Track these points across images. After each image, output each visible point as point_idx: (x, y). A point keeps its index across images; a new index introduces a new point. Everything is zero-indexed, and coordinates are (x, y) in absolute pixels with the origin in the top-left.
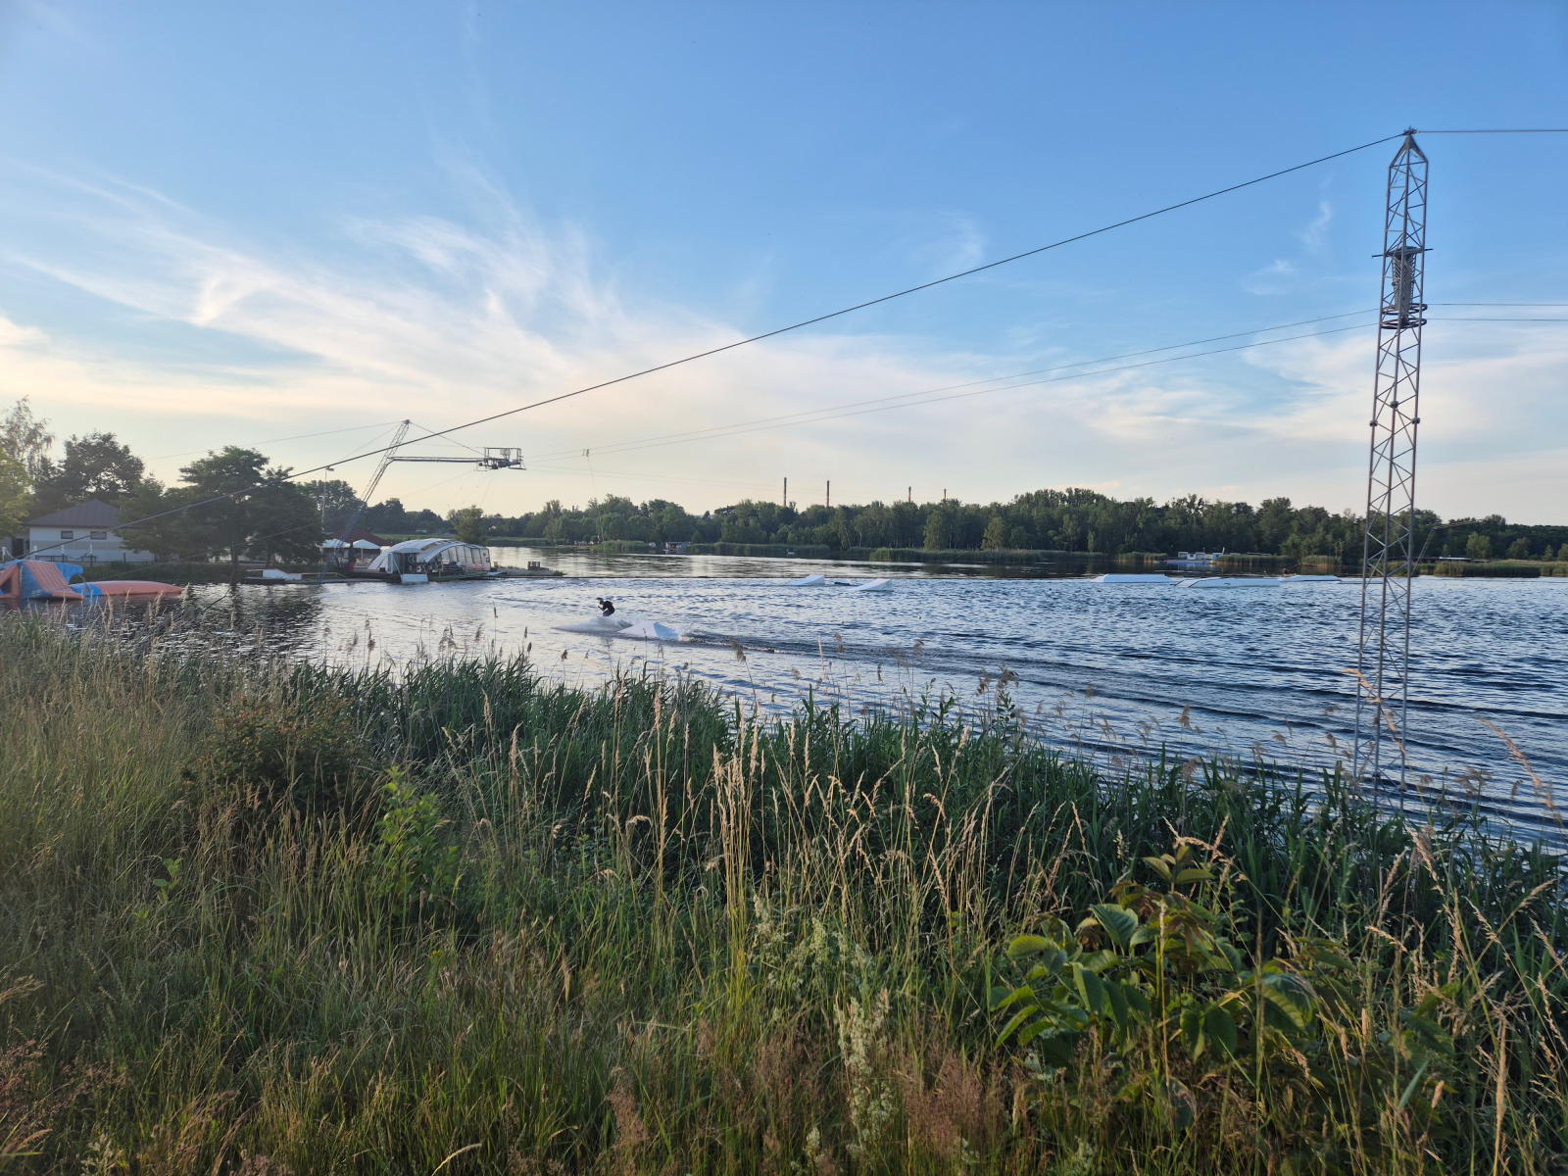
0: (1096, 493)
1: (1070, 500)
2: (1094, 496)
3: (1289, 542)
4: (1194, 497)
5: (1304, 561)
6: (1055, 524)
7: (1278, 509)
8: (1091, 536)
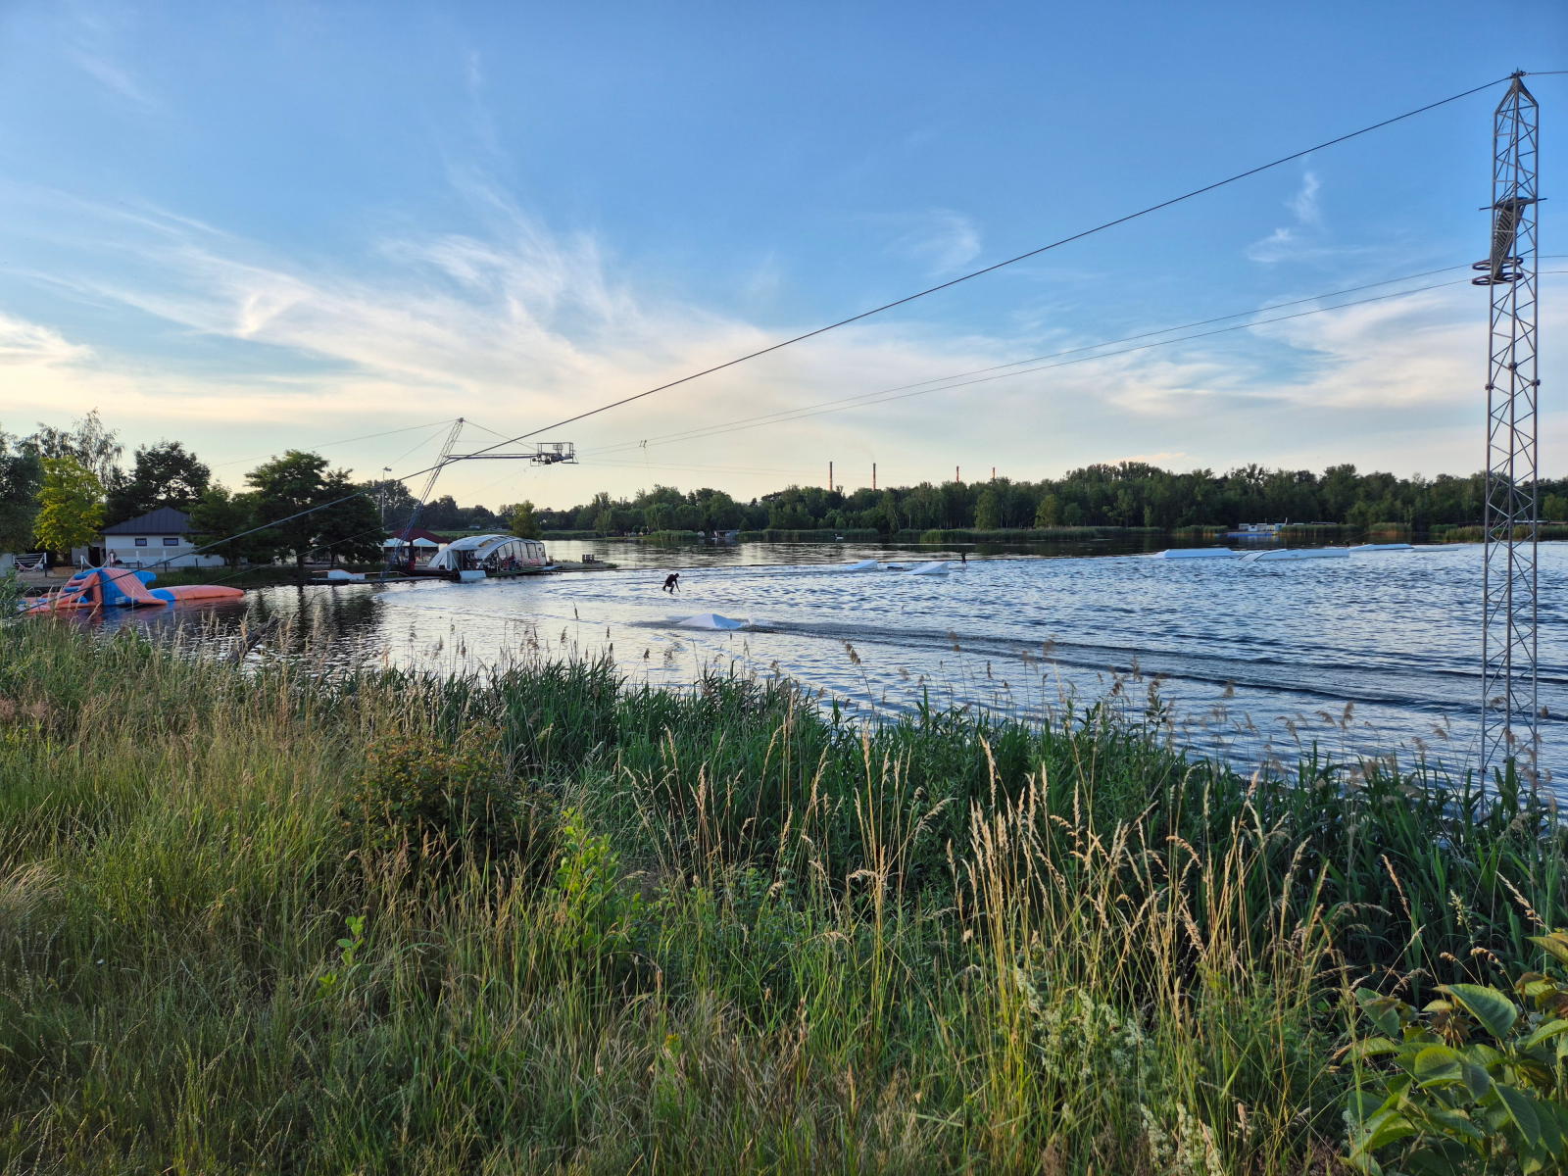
0: (1151, 466)
1: (1125, 474)
2: (1149, 469)
3: (1355, 510)
4: (1254, 467)
5: (1372, 530)
6: (1109, 499)
7: (1342, 476)
8: (1147, 511)
